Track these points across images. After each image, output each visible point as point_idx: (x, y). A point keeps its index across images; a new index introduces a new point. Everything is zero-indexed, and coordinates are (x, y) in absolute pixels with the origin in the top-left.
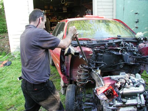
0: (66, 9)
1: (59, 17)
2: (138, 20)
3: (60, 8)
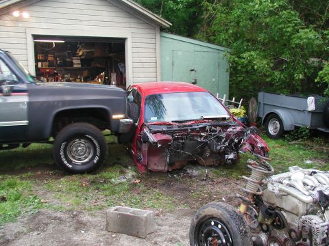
0: (79, 62)
1: (66, 76)
2: (195, 80)
3: (68, 60)
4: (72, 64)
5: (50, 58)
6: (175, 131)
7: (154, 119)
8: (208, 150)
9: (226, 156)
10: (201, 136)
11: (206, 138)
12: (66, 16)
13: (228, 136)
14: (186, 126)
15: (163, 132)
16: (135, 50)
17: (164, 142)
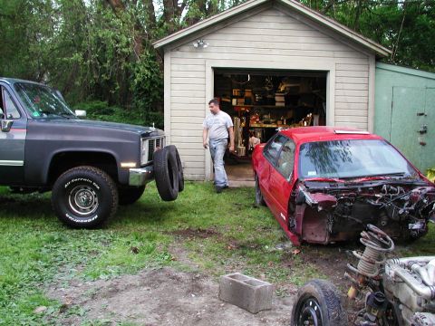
0: (282, 99)
1: (265, 116)
2: (425, 127)
3: (269, 96)
4: (274, 101)
5: (248, 94)
6: (342, 191)
7: (312, 174)
8: (385, 218)
9: (410, 225)
10: (375, 198)
11: (381, 200)
12: (253, 45)
13: (412, 200)
14: (355, 184)
15: (325, 192)
16: (340, 86)
17: (326, 204)
